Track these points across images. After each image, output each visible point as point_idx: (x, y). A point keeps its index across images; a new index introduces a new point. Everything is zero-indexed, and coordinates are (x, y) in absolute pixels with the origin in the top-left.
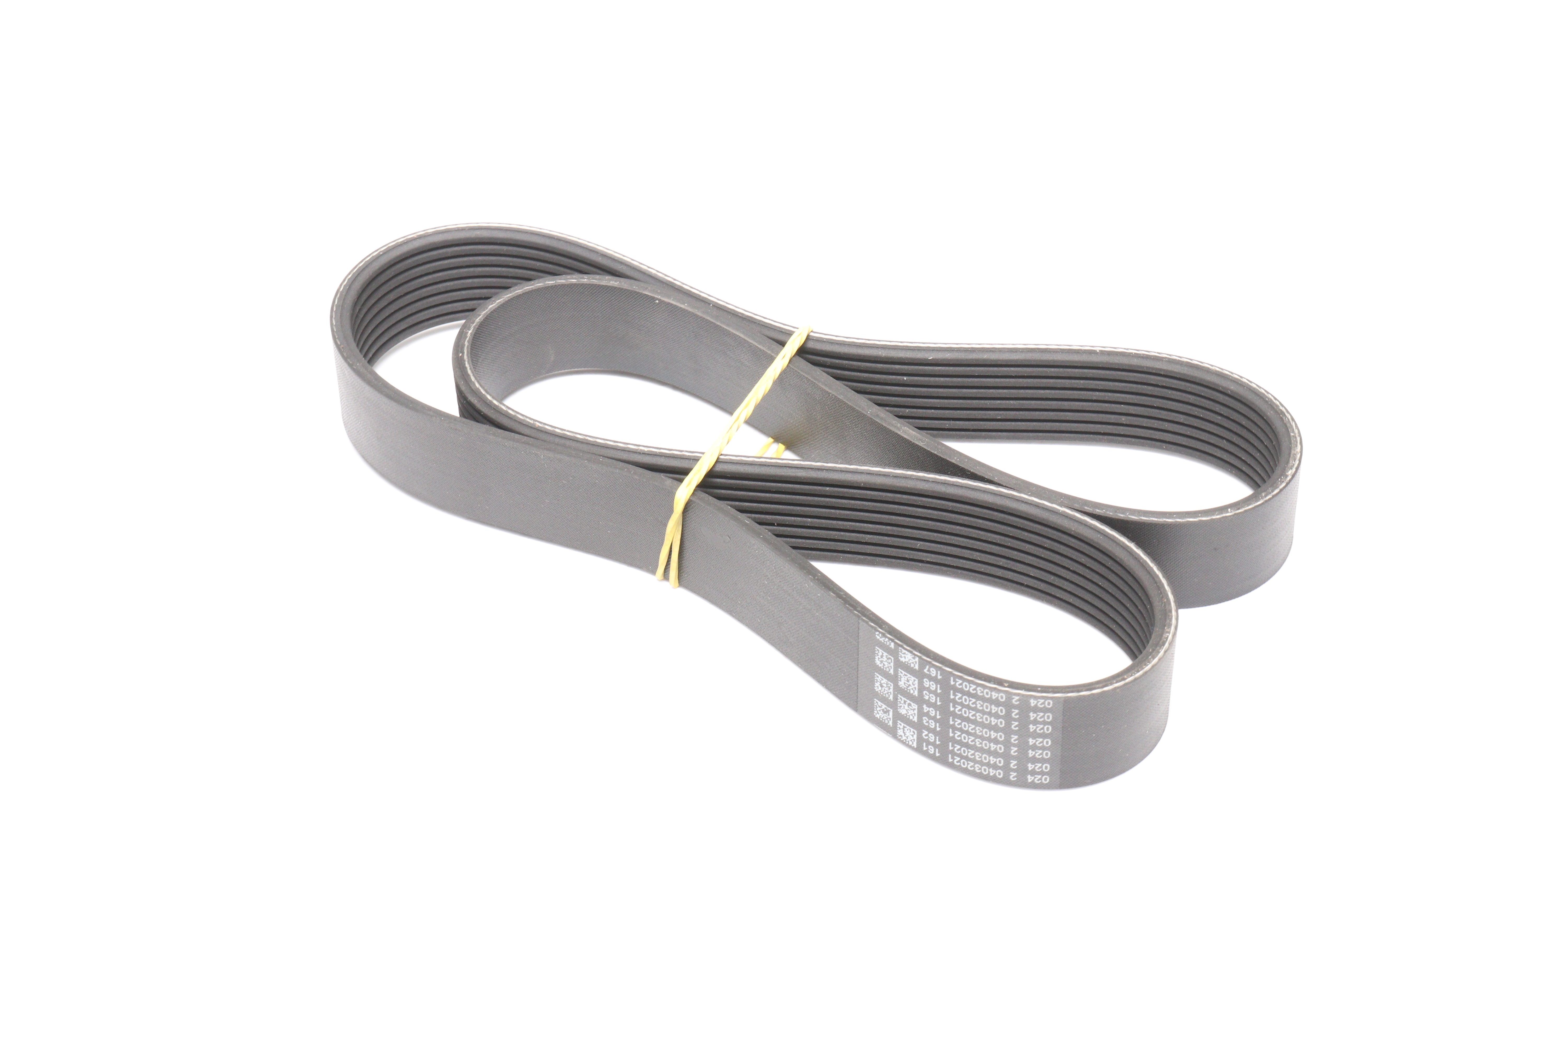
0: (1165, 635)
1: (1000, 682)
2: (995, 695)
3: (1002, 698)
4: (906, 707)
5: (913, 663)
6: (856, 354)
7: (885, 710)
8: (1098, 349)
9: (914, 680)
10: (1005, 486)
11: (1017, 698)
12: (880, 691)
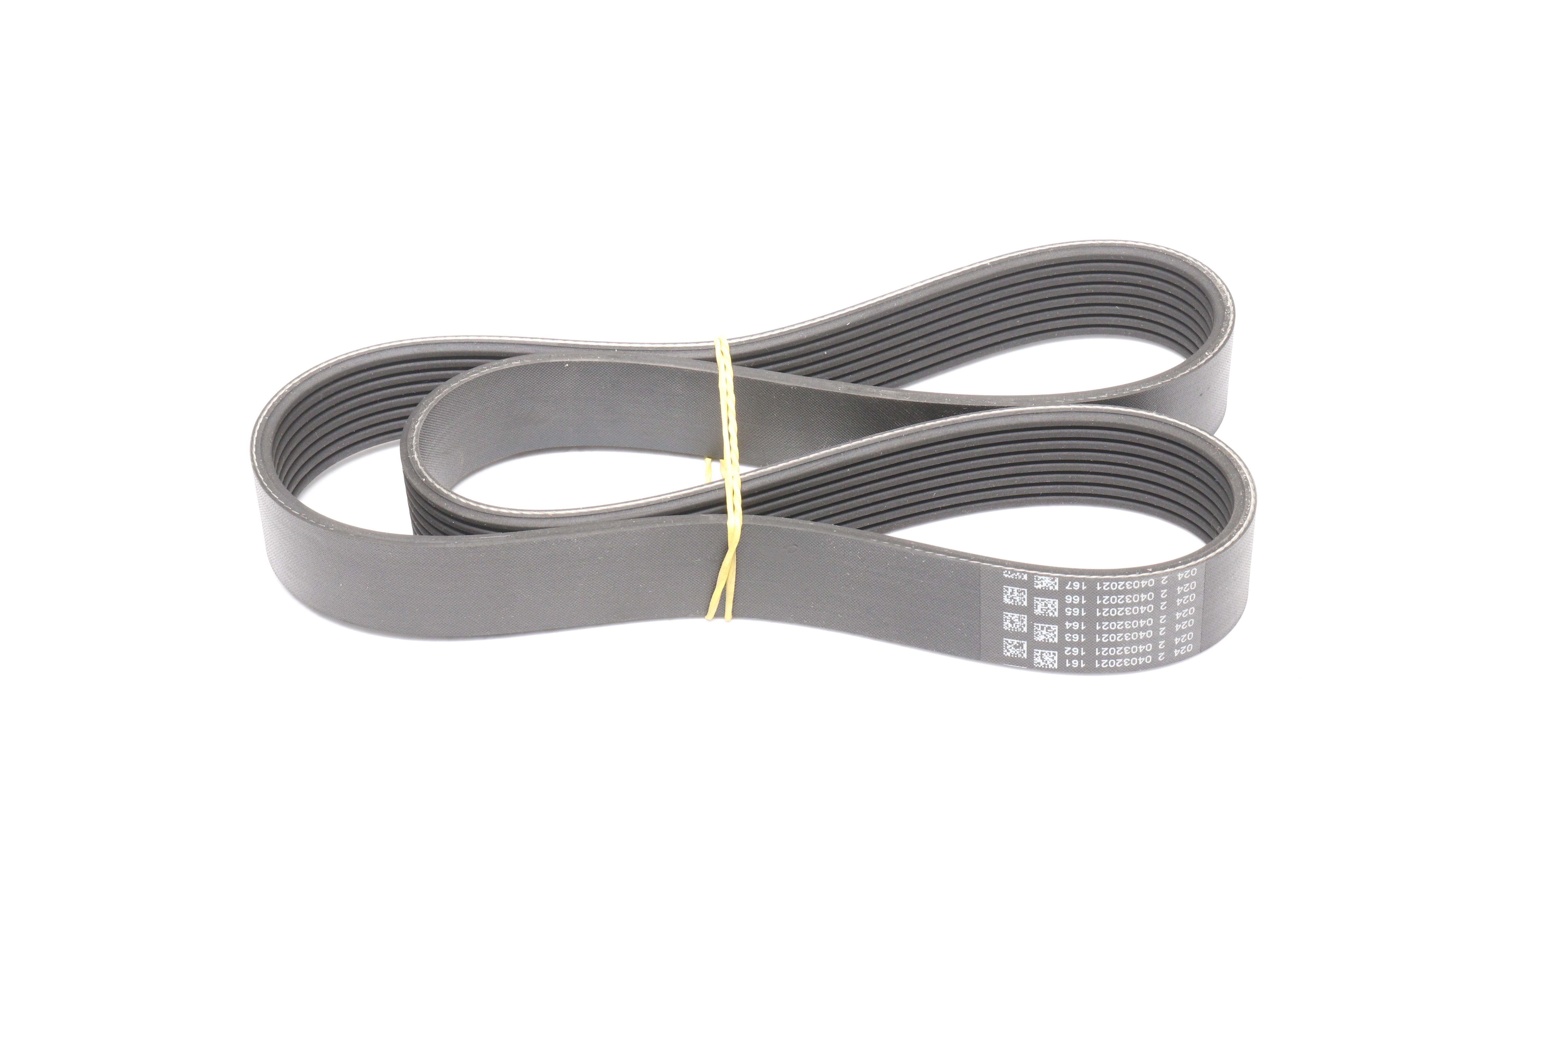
0: (1243, 477)
1: (1143, 570)
2: (1144, 583)
3: (1151, 583)
4: (1044, 632)
5: (1052, 585)
6: (780, 344)
7: (1018, 645)
8: (988, 262)
9: (1054, 602)
10: (1007, 407)
11: (1166, 577)
12: (1011, 628)
